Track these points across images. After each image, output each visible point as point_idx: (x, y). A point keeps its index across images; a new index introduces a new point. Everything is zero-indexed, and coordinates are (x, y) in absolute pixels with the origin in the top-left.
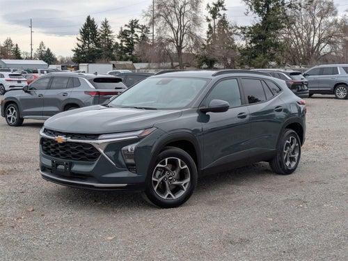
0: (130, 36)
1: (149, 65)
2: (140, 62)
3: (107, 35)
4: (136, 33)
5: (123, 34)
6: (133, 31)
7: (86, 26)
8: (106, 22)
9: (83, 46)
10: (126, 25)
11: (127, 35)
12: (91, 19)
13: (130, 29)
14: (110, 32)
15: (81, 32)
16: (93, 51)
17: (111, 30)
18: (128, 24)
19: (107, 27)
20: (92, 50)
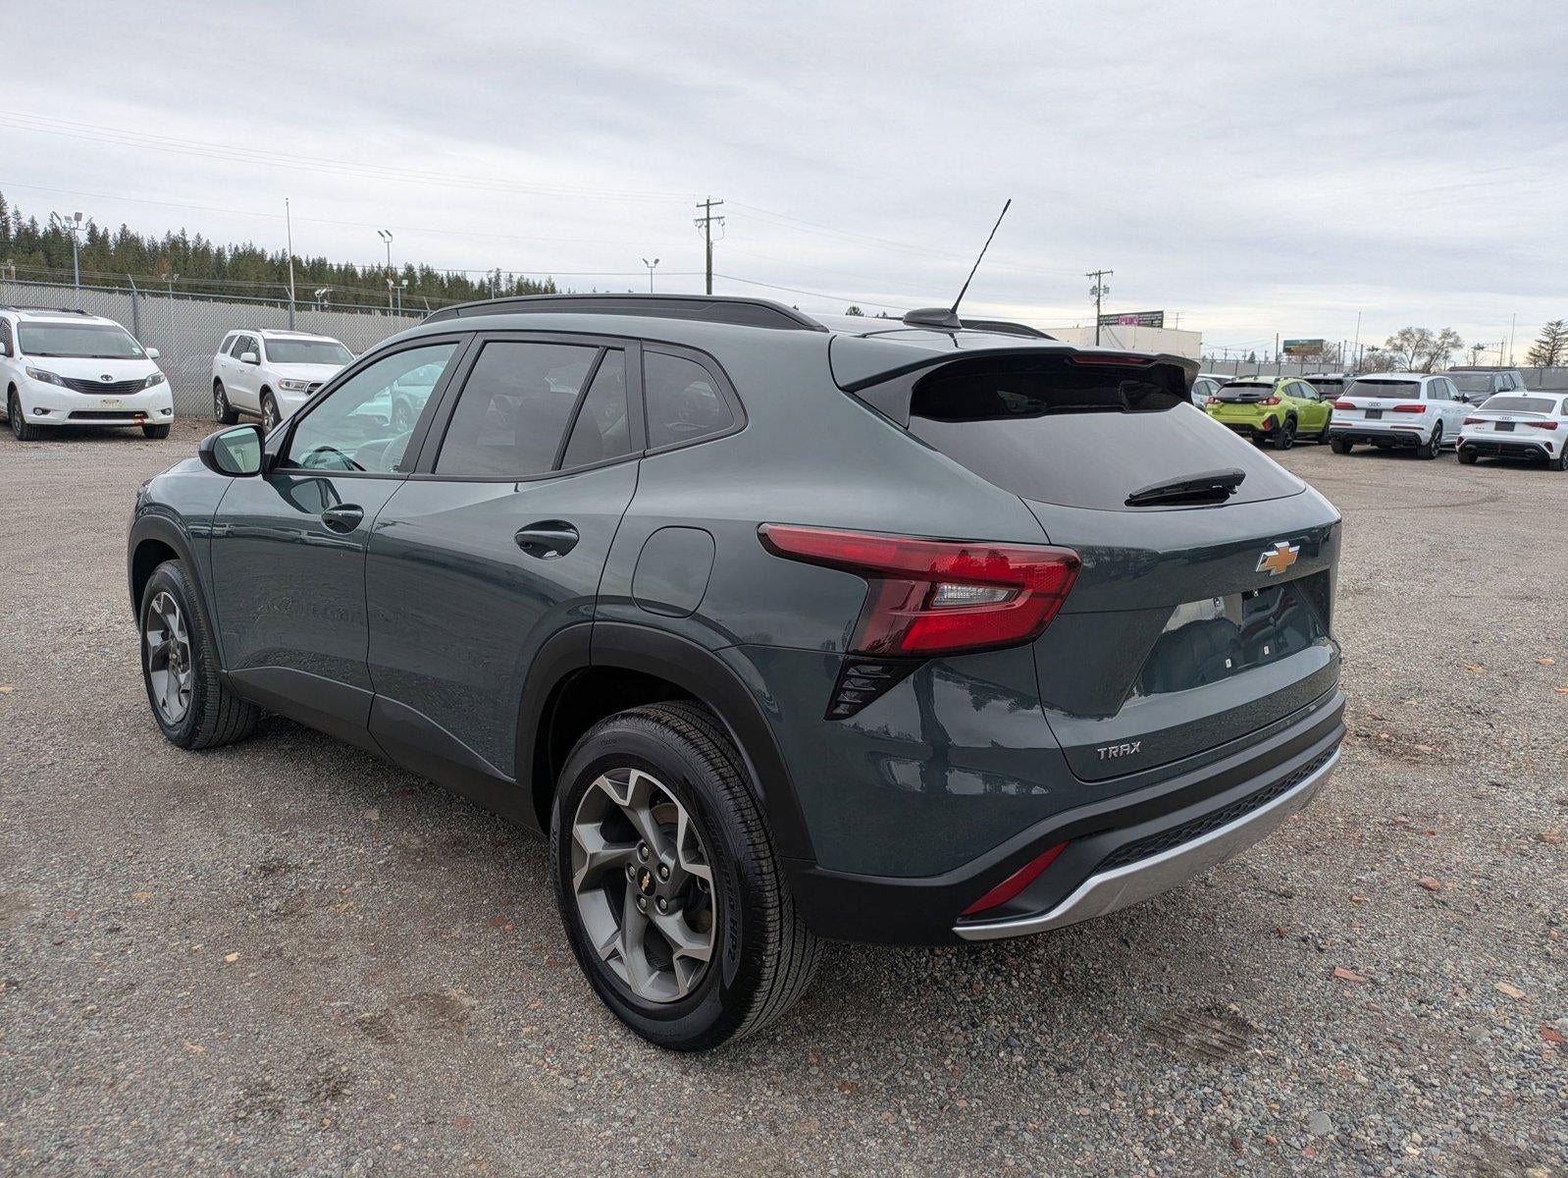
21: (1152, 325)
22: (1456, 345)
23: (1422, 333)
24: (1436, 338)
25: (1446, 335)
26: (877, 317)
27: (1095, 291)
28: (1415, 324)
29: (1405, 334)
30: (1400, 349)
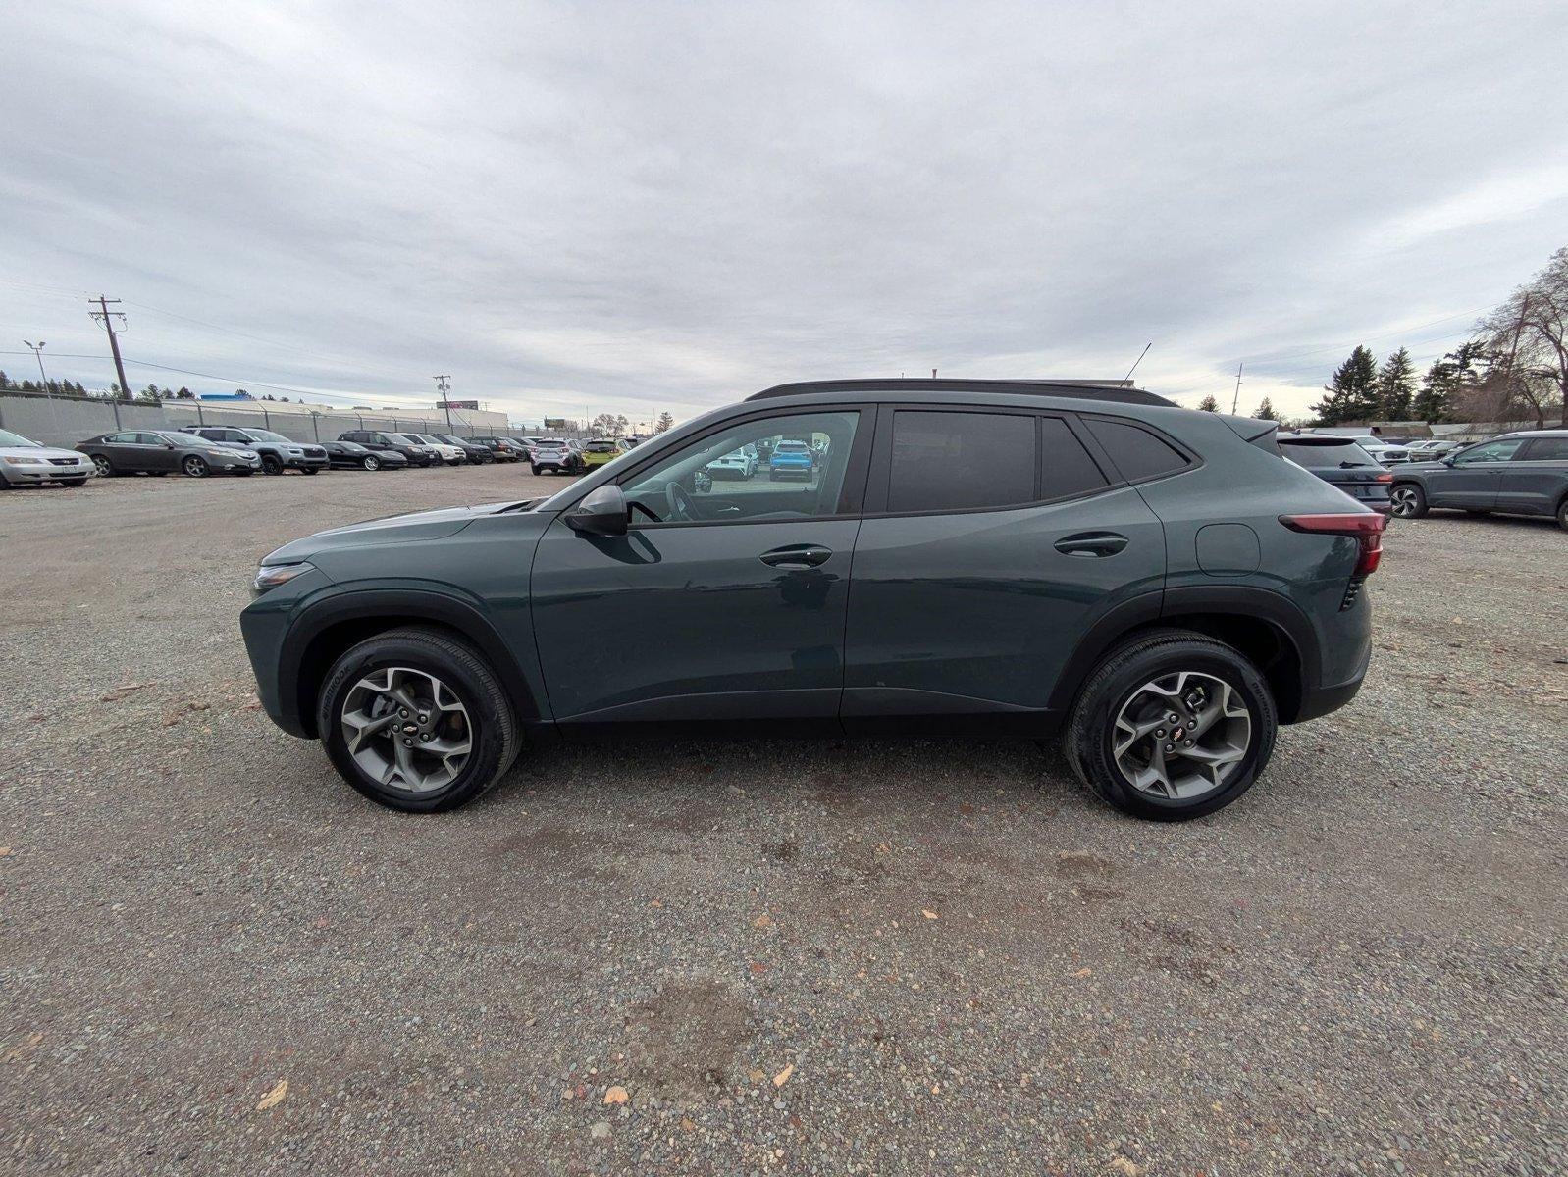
0: (1456, 374)
1: (1472, 428)
2: (1449, 421)
3: (1398, 377)
4: (1472, 367)
5: (1439, 372)
6: (1464, 365)
7: (1350, 364)
8: (1403, 353)
9: (1336, 400)
10: (1449, 355)
11: (1446, 375)
12: (1364, 351)
13: (1457, 362)
14: (1406, 371)
15: (1336, 376)
16: (1357, 407)
17: (1410, 367)
18: (1454, 353)
19: (1402, 363)
20: (1356, 405)
21: (471, 408)
22: (626, 423)
23: (609, 416)
24: (616, 419)
25: (620, 418)
26: (264, 398)
27: (440, 387)
28: (606, 413)
29: (602, 417)
30: (600, 425)
